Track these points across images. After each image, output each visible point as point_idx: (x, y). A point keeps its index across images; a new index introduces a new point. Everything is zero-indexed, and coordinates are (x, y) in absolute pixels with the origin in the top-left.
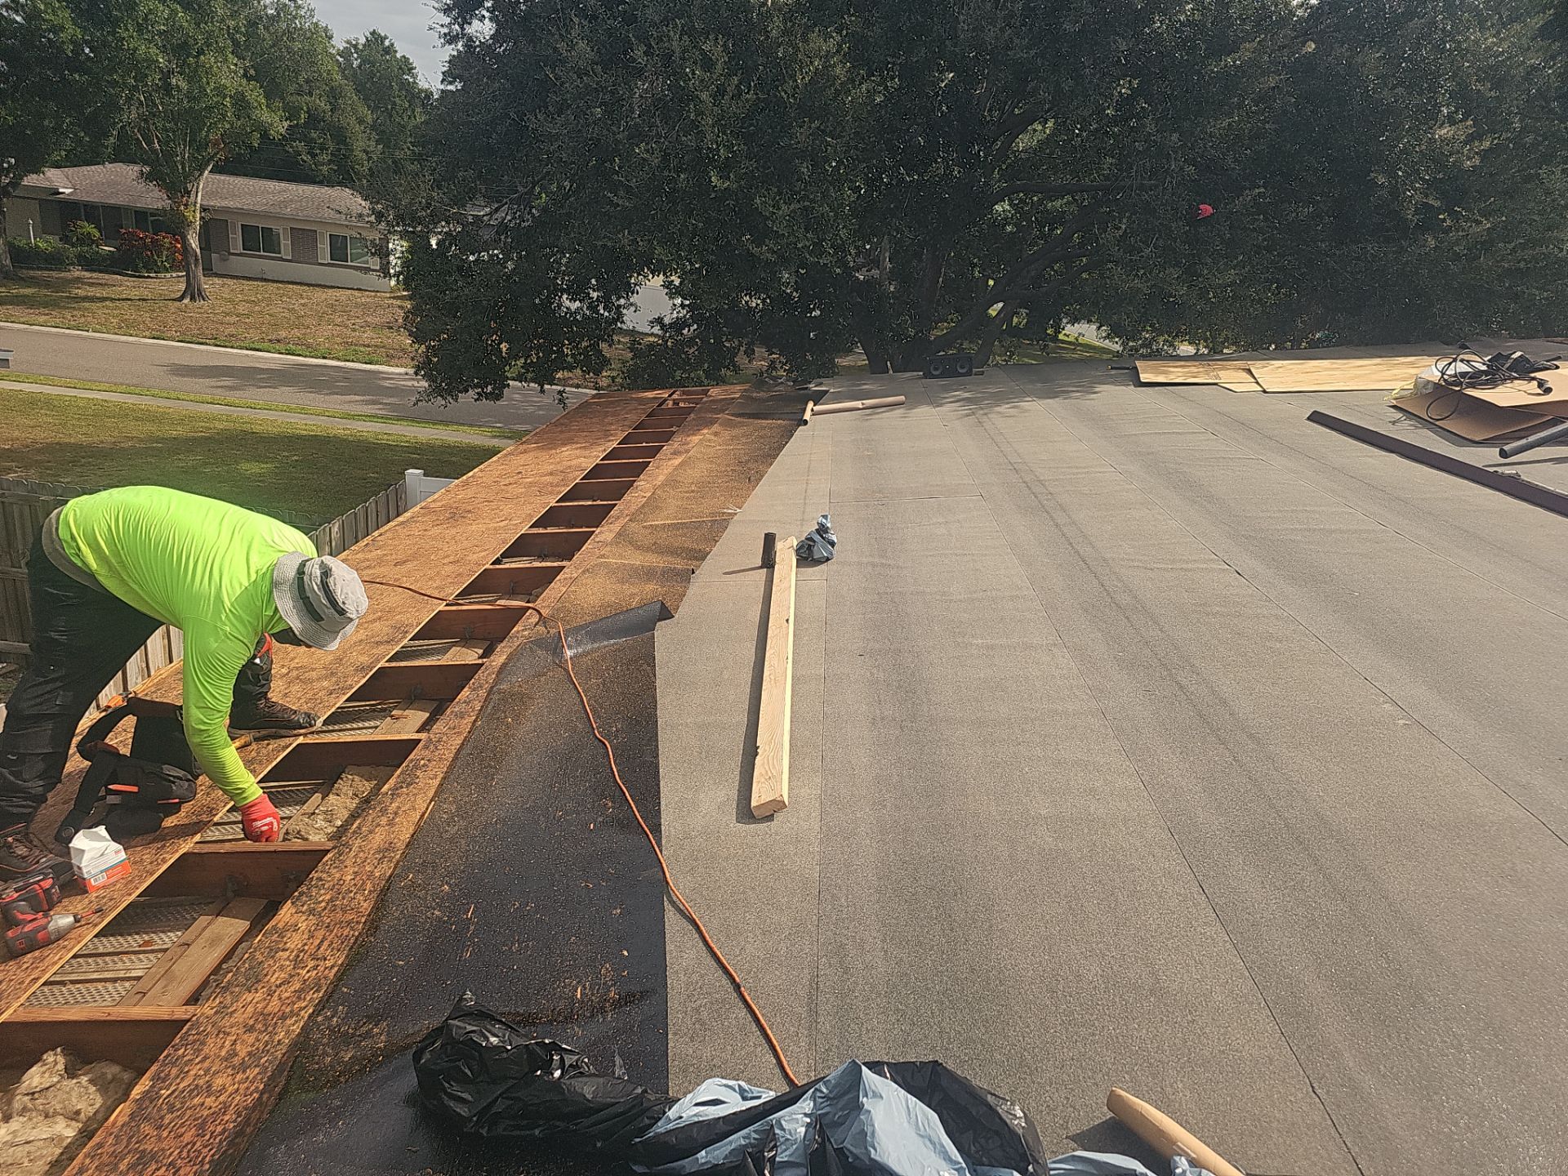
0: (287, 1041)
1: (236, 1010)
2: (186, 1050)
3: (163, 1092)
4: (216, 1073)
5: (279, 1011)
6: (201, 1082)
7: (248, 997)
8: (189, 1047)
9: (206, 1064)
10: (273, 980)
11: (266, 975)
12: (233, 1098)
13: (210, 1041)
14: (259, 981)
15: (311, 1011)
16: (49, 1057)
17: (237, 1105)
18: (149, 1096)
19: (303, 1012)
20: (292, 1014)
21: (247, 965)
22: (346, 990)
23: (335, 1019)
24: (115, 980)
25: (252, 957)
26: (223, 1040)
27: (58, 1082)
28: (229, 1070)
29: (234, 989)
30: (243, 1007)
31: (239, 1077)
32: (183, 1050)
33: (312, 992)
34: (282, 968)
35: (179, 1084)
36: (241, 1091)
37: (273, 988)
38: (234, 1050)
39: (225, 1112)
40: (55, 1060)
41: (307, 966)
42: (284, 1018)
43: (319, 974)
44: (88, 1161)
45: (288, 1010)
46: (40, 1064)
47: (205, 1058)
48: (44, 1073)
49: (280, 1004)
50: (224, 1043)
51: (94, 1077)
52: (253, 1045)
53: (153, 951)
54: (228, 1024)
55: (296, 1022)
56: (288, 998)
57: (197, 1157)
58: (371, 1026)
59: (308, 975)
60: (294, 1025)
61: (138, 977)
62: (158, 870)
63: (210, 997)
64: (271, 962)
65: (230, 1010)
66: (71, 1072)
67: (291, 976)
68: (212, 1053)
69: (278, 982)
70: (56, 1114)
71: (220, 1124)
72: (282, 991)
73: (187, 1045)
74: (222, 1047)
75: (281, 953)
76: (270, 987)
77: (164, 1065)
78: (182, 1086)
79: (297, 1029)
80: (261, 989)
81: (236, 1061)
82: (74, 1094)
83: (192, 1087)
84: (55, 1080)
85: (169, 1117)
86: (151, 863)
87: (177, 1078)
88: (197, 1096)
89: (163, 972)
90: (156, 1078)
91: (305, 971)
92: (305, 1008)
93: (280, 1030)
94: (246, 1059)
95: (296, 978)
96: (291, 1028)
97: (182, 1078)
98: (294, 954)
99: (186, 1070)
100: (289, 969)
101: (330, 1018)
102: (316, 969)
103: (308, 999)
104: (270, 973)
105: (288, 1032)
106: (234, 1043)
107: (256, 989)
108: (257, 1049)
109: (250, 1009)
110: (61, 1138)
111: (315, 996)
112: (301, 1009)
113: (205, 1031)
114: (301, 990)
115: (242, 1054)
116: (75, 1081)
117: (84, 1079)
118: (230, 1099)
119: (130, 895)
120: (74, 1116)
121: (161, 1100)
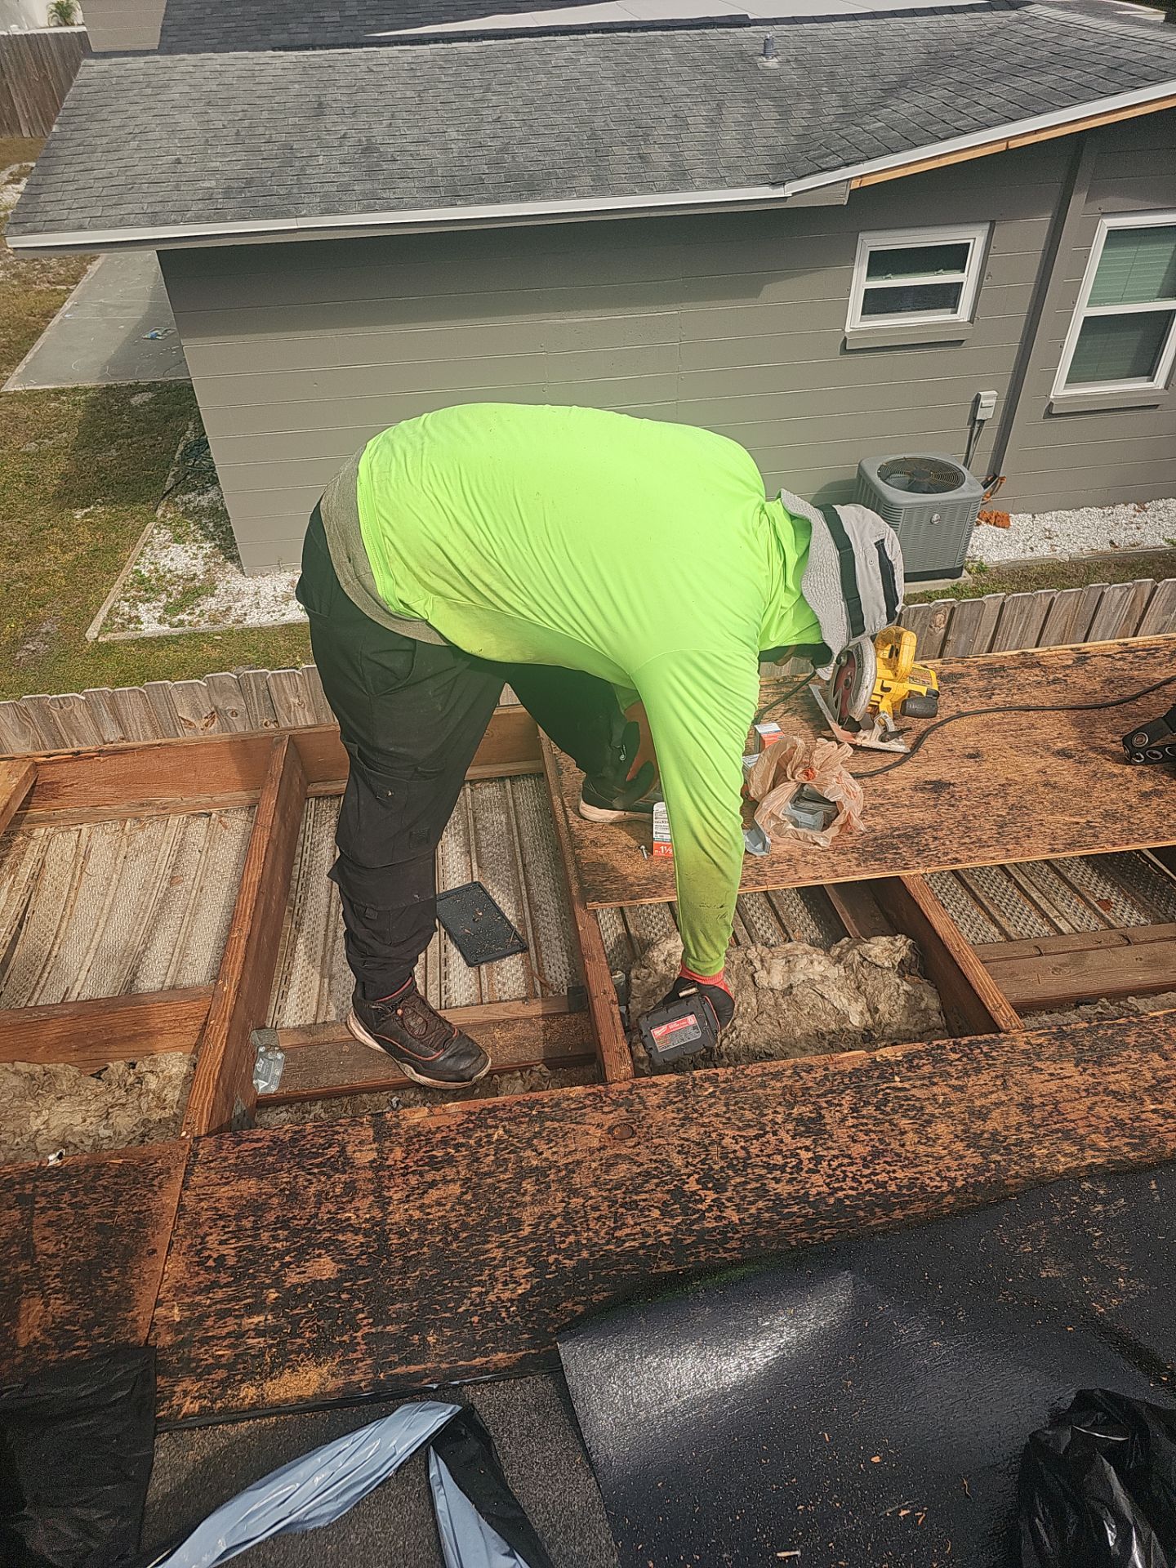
0: (1038, 1165)
1: (1042, 1070)
2: (958, 1060)
3: (897, 1079)
4: (950, 1116)
5: (1074, 1121)
6: (929, 1109)
7: (1069, 1068)
8: (965, 1059)
9: (953, 1096)
10: (1111, 1078)
11: (1112, 1065)
12: (928, 1162)
13: (985, 1077)
14: (1098, 1063)
15: (1100, 1161)
16: (901, 941)
17: (921, 1173)
18: (885, 1070)
19: (1092, 1153)
20: (1079, 1141)
21: (1110, 1032)
22: (1154, 1187)
23: (1099, 1208)
24: (1044, 915)
25: (1124, 1030)
26: (995, 1089)
27: (888, 968)
28: (960, 1127)
29: (1068, 1045)
30: (1051, 1075)
31: (959, 1146)
32: (957, 1056)
33: (1127, 1140)
34: (1136, 1075)
35: (915, 1087)
36: (941, 1165)
37: (1100, 1088)
38: (989, 1112)
39: (906, 1166)
40: (902, 945)
41: (1161, 1103)
42: (1067, 1135)
43: (1161, 1129)
44: (789, 1073)
45: (1081, 1131)
46: (891, 939)
47: (961, 1089)
48: (886, 950)
49: (1083, 1114)
50: (992, 1092)
51: (912, 993)
52: (1007, 1128)
53: (1102, 917)
54: (1019, 1077)
55: (1071, 1155)
56: (1099, 1118)
57: (838, 1180)
58: (1123, 1268)
59: (1150, 1115)
60: (1065, 1155)
61: (1061, 930)
62: (1168, 839)
63: (1039, 1029)
64: (1135, 1056)
65: (1038, 1064)
66: (903, 969)
67: (1133, 1096)
68: (971, 1091)
69: (1113, 1087)
70: (864, 993)
71: (888, 1172)
72: (1103, 1101)
73: (965, 1055)
74: (985, 1095)
75: (1156, 1056)
76: (1100, 1083)
77: (928, 1052)
78: (914, 1092)
79: (1062, 1164)
80: (1089, 1075)
81: (977, 1126)
82: (887, 991)
83: (918, 1104)
84: (886, 964)
85: (871, 1110)
86: (1170, 827)
87: (920, 1079)
88: (911, 1119)
89: (1079, 948)
90: (909, 1058)
91: (1153, 1107)
92: (1099, 1150)
93: (1047, 1144)
94: (986, 1136)
95: (1134, 1103)
96: (1059, 1156)
97: (923, 1085)
98: (1167, 1072)
99: (935, 1080)
100: (1142, 1083)
101: (1097, 1200)
102: (1166, 1118)
103: (1114, 1144)
104: (1118, 1068)
105: (1050, 1156)
106: (997, 1105)
107: (1085, 1070)
108: (1006, 1138)
109: (1053, 1086)
110: (845, 1018)
111: (1126, 1149)
112: (1093, 1146)
113: (994, 1059)
114: (1121, 1124)
115: (990, 1126)
116: (898, 980)
117: (906, 987)
118: (924, 1159)
119: (1114, 845)
120: (873, 1010)
121: (886, 1085)
